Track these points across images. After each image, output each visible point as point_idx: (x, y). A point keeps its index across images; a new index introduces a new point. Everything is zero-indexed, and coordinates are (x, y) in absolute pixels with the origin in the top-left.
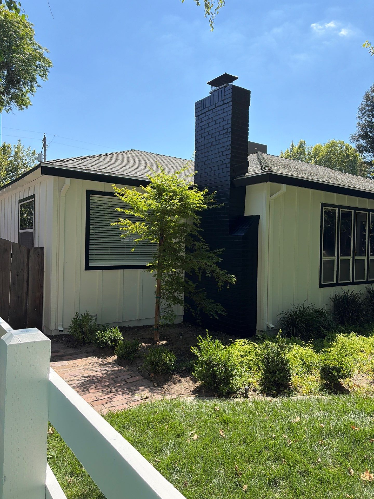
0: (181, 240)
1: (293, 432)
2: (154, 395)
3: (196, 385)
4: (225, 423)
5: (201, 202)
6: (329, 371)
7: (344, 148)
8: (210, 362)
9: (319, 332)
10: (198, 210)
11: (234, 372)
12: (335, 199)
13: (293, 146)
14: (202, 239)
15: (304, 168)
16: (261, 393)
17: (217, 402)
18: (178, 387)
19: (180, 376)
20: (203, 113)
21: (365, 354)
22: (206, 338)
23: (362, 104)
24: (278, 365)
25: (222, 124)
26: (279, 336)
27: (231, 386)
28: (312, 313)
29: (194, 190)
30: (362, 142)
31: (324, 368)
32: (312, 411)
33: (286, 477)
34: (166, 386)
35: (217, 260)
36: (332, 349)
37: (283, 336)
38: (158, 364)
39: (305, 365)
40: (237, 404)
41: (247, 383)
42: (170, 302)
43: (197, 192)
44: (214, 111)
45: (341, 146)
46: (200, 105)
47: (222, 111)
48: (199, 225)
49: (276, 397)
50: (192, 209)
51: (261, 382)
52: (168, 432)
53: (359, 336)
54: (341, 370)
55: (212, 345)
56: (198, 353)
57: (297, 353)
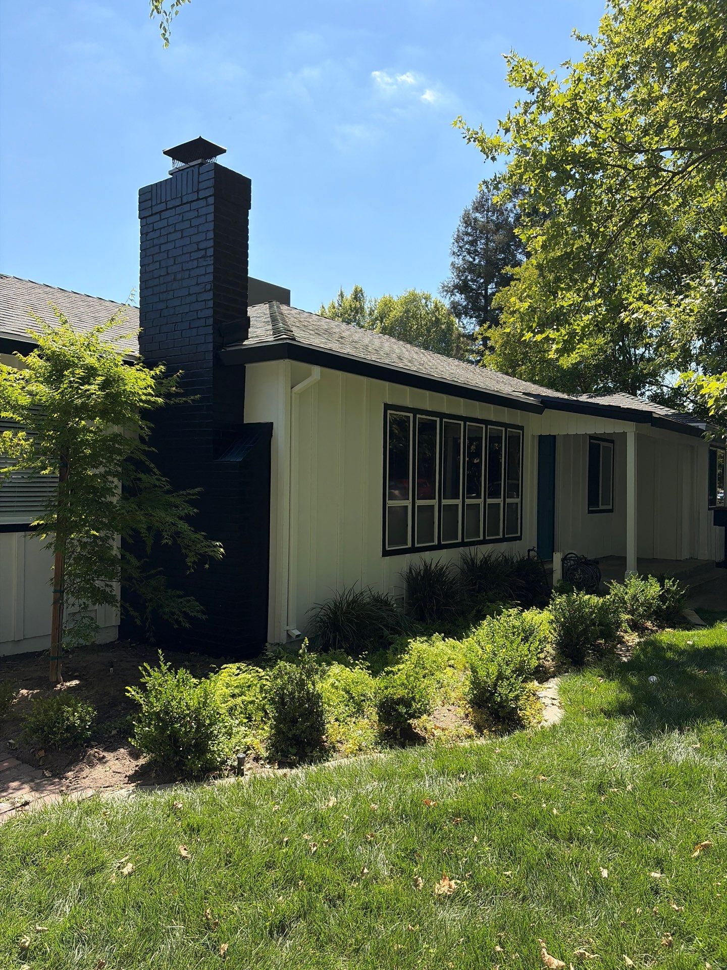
0: (108, 470)
1: (321, 826)
2: (42, 795)
3: (138, 764)
4: (193, 830)
5: (150, 390)
6: (393, 708)
7: (431, 306)
8: (167, 713)
9: (382, 637)
10: (145, 409)
11: (215, 729)
12: (408, 396)
13: (342, 295)
14: (155, 470)
15: (356, 337)
16: (268, 763)
17: (179, 792)
18: (99, 773)
19: (105, 750)
20: (156, 213)
21: (456, 671)
22: (159, 667)
23: (458, 231)
24: (301, 705)
25: (195, 239)
26: (304, 650)
27: (209, 756)
28: (369, 603)
29: (137, 366)
30: (459, 297)
31: (384, 703)
32: (360, 782)
33: (302, 915)
34: (73, 773)
35: (186, 511)
36: (401, 666)
37: (310, 649)
38: (54, 730)
39: (351, 701)
40: (221, 789)
41: (243, 747)
42: (84, 600)
43: (143, 371)
44: (178, 210)
45: (426, 303)
46: (148, 196)
47: (195, 214)
48: (147, 438)
49: (297, 767)
50: (133, 405)
51: (269, 741)
52: (70, 867)
53: (446, 639)
54: (413, 702)
55: (171, 680)
56: (141, 698)
57: (337, 680)
